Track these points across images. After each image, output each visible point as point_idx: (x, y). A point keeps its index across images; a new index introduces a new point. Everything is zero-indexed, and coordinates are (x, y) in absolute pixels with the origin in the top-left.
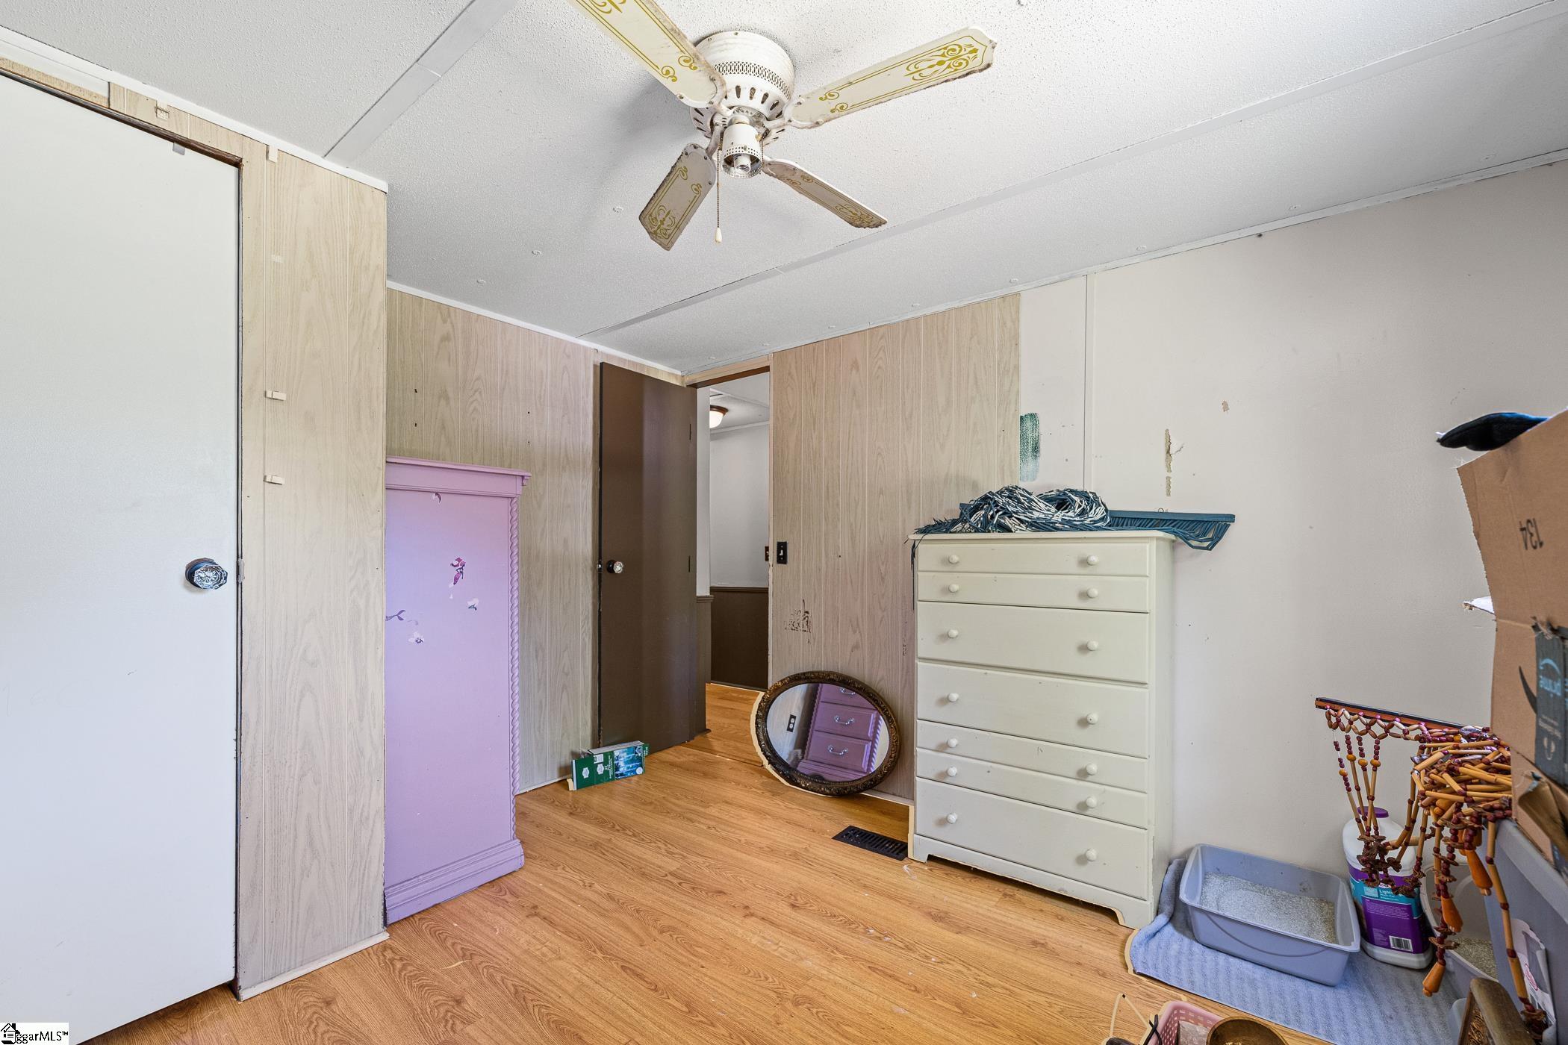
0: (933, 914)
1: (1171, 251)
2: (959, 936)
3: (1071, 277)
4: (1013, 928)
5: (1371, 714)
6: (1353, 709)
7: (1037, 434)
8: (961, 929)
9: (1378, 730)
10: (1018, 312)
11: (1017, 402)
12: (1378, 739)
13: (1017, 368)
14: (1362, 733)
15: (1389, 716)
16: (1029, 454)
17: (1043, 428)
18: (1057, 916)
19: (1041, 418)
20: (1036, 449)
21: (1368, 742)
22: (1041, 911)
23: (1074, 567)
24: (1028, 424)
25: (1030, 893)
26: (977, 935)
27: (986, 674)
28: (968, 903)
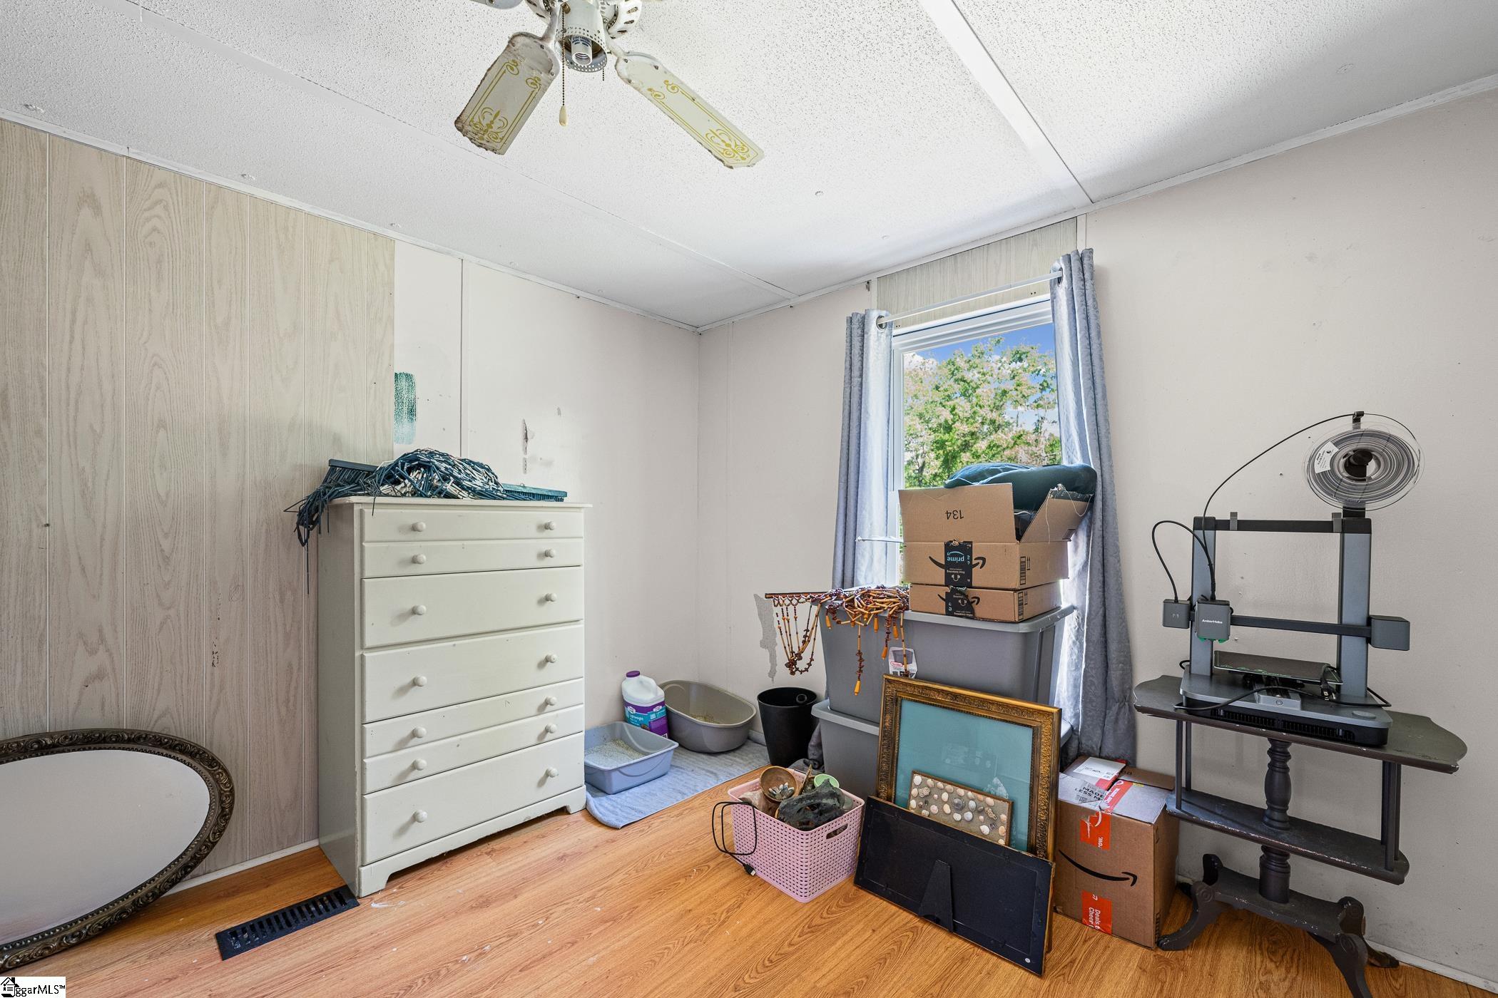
0: (474, 905)
1: (527, 276)
2: (520, 899)
3: (448, 253)
4: (534, 864)
5: (792, 595)
6: (784, 595)
7: (413, 397)
8: (514, 893)
9: (794, 602)
10: (392, 258)
11: (391, 356)
12: (795, 606)
13: (391, 320)
14: (788, 605)
15: (799, 595)
16: (405, 415)
17: (420, 391)
18: (537, 837)
19: (417, 379)
20: (412, 412)
21: (791, 608)
22: (525, 842)
23: (533, 531)
24: (404, 383)
25: (499, 840)
26: (527, 886)
27: (454, 645)
28: (480, 878)
